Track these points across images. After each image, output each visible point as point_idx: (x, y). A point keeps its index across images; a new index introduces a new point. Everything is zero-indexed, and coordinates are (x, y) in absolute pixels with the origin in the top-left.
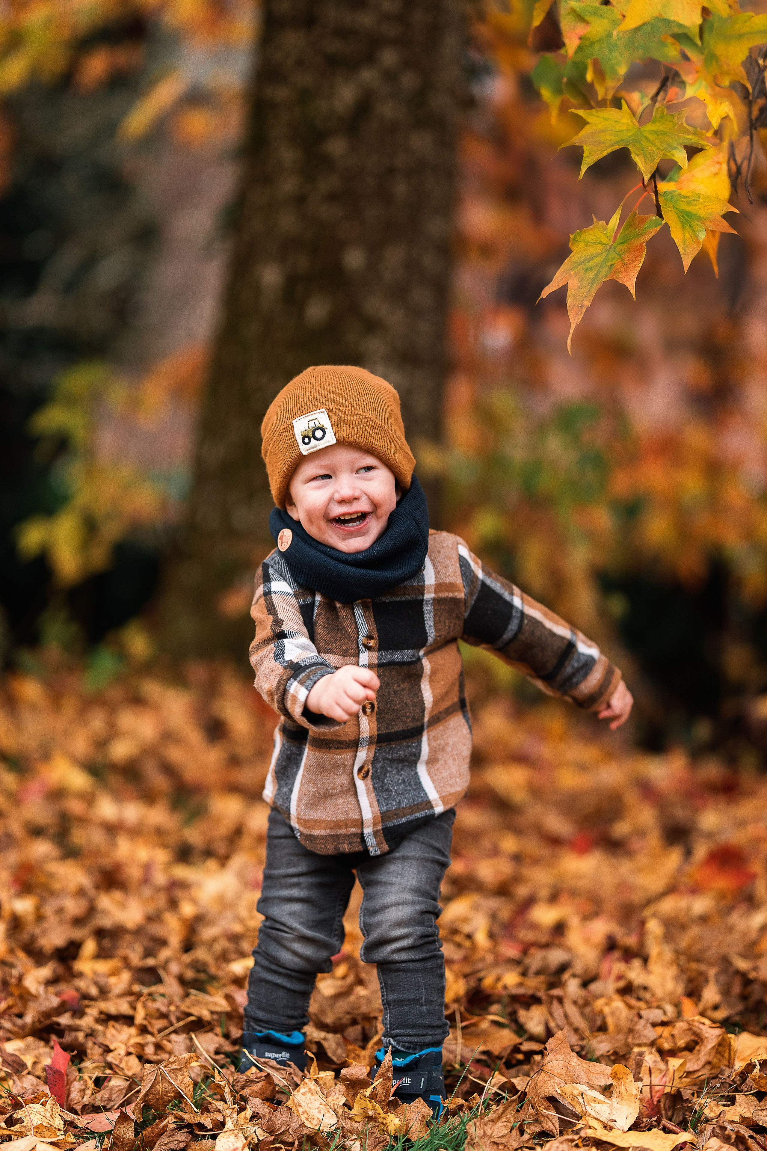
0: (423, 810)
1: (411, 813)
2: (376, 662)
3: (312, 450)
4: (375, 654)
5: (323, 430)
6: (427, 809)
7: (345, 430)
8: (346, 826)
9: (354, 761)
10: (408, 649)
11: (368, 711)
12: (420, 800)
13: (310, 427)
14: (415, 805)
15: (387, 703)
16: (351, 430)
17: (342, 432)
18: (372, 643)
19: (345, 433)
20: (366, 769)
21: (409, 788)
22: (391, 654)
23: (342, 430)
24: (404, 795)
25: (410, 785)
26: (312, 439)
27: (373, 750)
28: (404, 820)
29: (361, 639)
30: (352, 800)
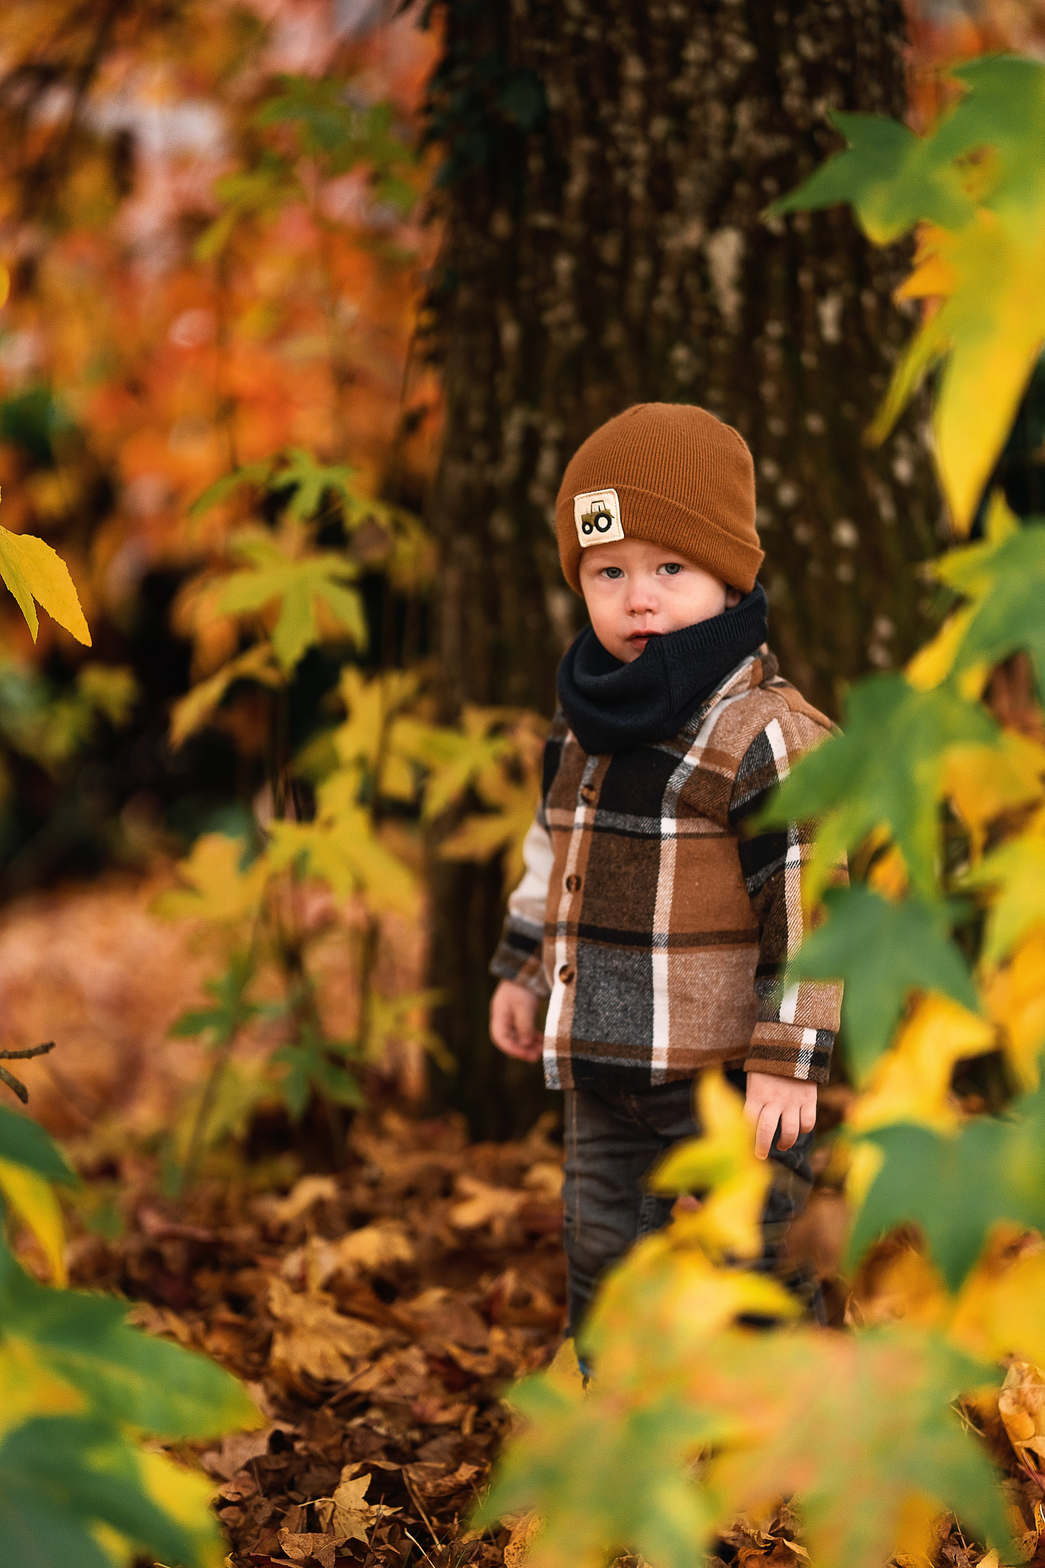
0: (635, 1057)
1: (616, 1055)
2: (593, 821)
3: (592, 543)
4: (593, 812)
5: (609, 518)
6: (641, 1058)
7: (638, 522)
10: (631, 815)
11: (574, 889)
12: (638, 1042)
13: (593, 511)
14: (626, 1047)
15: (598, 884)
16: (645, 524)
17: (634, 524)
18: (592, 795)
19: (637, 526)
20: (569, 971)
21: (629, 1020)
22: (612, 818)
23: (634, 521)
24: (617, 1028)
25: (632, 1017)
26: (594, 528)
27: (575, 945)
28: (602, 1059)
29: (580, 787)
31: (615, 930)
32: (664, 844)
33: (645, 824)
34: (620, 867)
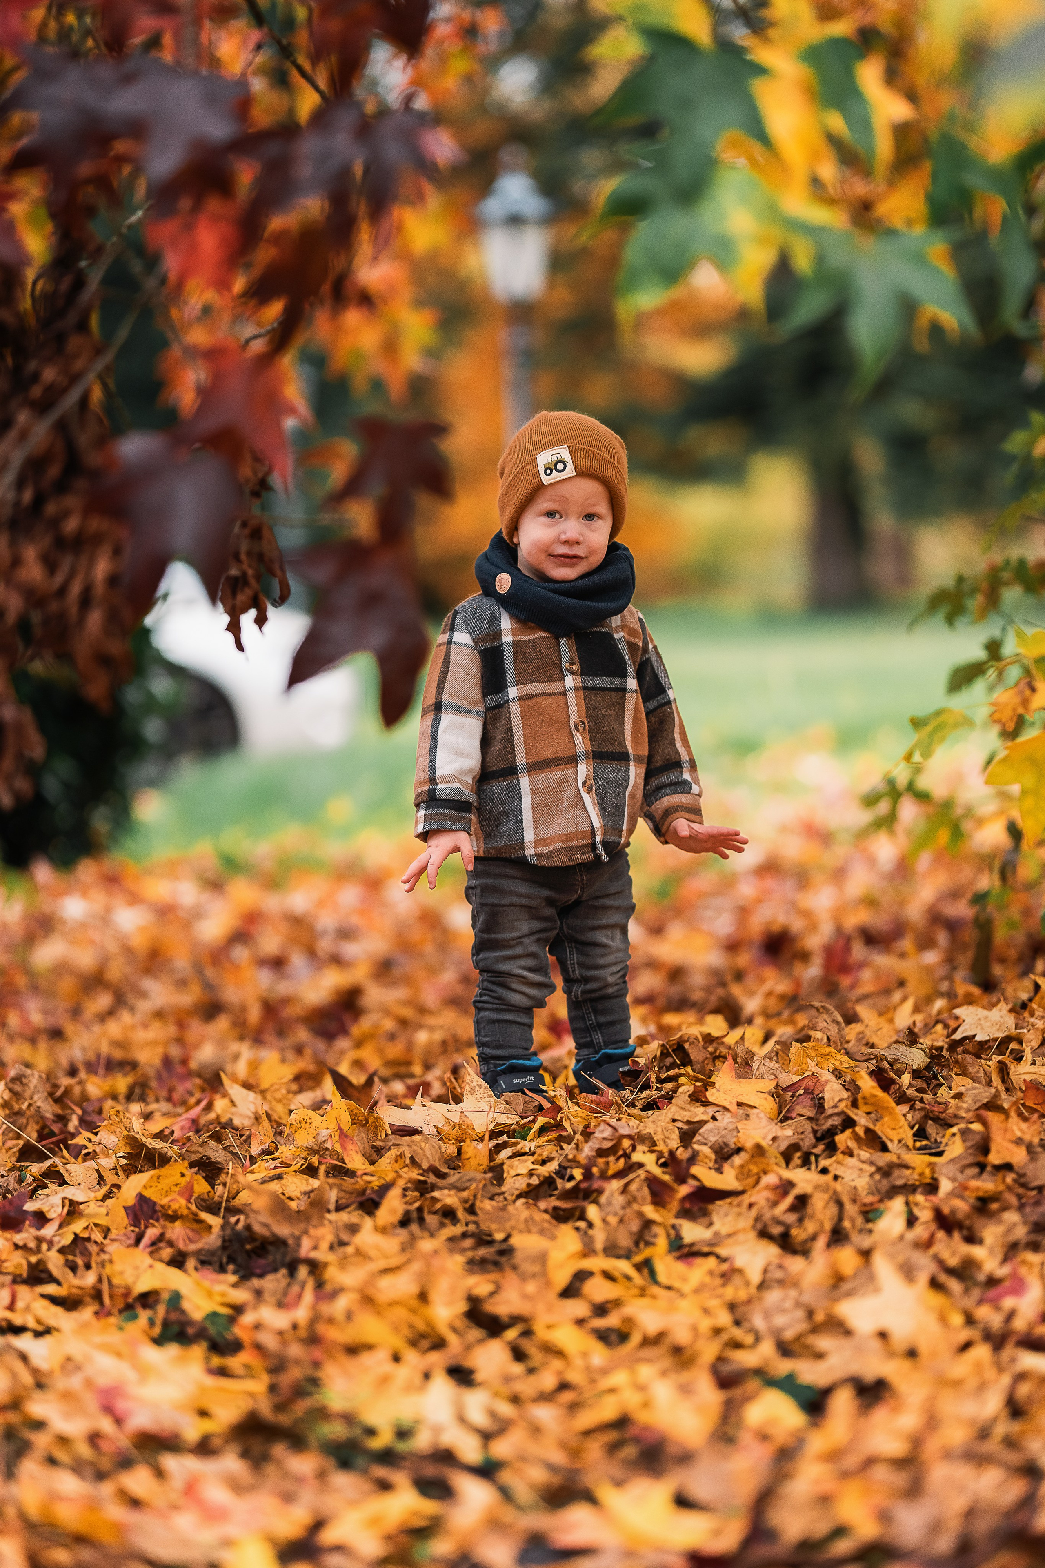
2: (581, 685)
3: (552, 481)
4: (579, 678)
5: (564, 463)
7: (584, 464)
8: (577, 838)
9: (577, 776)
10: (606, 677)
11: (581, 729)
13: (552, 460)
15: (596, 724)
16: (589, 464)
17: (581, 465)
18: (575, 668)
20: (588, 783)
22: (593, 680)
23: (581, 463)
26: (554, 471)
27: (592, 765)
29: (563, 664)
30: (580, 813)
31: (612, 752)
32: (628, 695)
33: (617, 682)
34: (606, 711)
